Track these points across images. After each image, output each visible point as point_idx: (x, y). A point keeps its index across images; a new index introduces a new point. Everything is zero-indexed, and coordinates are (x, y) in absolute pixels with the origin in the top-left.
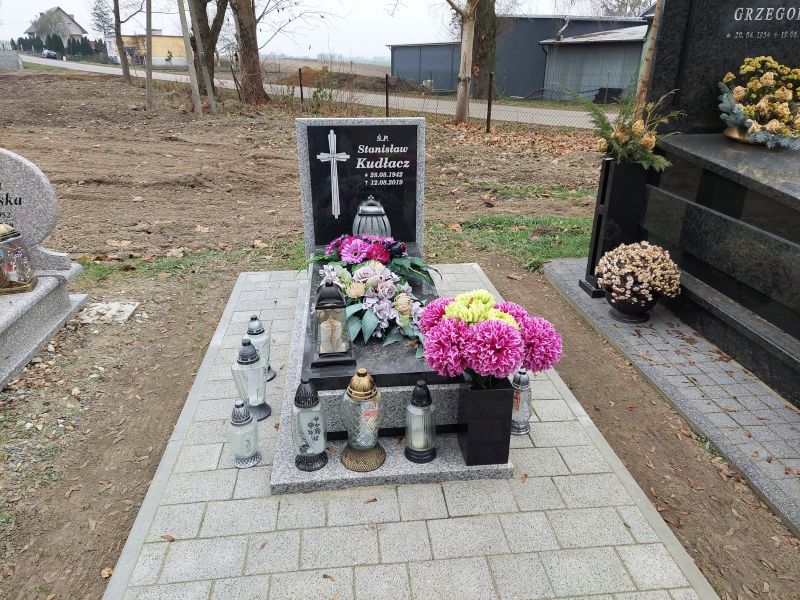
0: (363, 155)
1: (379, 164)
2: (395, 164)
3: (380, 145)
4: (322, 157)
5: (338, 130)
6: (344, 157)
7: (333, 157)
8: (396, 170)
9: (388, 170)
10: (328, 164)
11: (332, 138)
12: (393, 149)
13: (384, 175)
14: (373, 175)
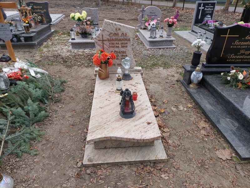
0: (206, 8)
1: (208, 9)
2: (211, 9)
3: (209, 6)
4: (200, 8)
5: (203, 3)
6: (203, 8)
7: (201, 8)
8: (211, 10)
9: (209, 10)
10: (200, 9)
11: (202, 5)
12: (211, 7)
13: (208, 11)
14: (207, 11)
